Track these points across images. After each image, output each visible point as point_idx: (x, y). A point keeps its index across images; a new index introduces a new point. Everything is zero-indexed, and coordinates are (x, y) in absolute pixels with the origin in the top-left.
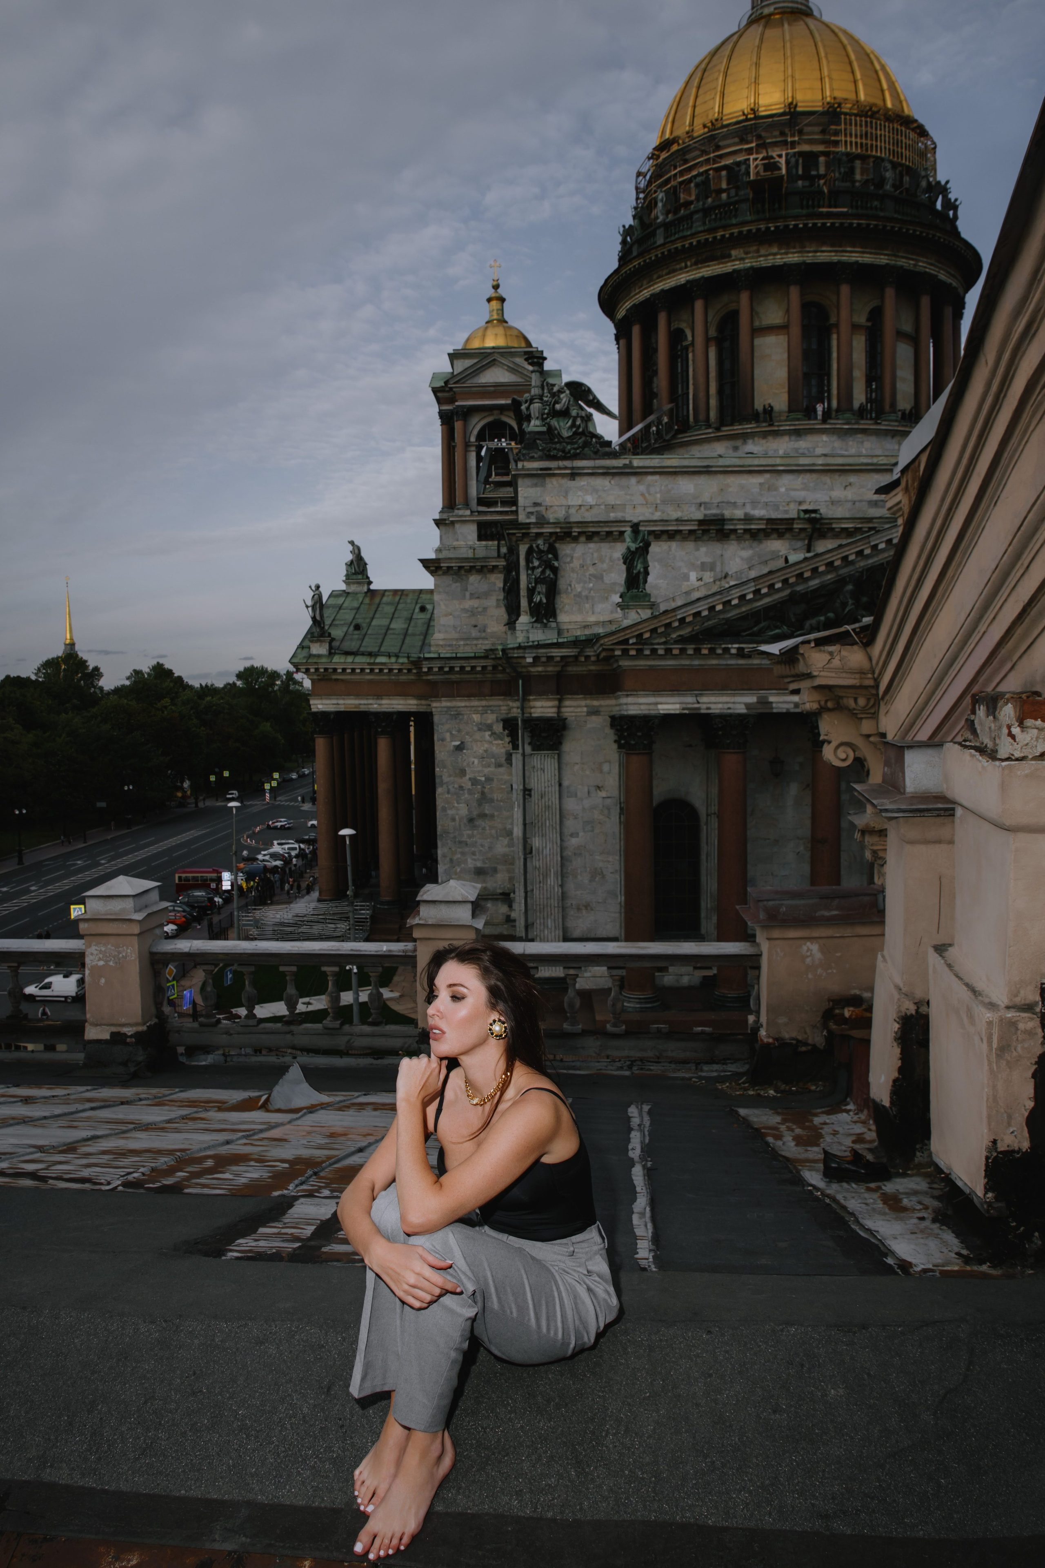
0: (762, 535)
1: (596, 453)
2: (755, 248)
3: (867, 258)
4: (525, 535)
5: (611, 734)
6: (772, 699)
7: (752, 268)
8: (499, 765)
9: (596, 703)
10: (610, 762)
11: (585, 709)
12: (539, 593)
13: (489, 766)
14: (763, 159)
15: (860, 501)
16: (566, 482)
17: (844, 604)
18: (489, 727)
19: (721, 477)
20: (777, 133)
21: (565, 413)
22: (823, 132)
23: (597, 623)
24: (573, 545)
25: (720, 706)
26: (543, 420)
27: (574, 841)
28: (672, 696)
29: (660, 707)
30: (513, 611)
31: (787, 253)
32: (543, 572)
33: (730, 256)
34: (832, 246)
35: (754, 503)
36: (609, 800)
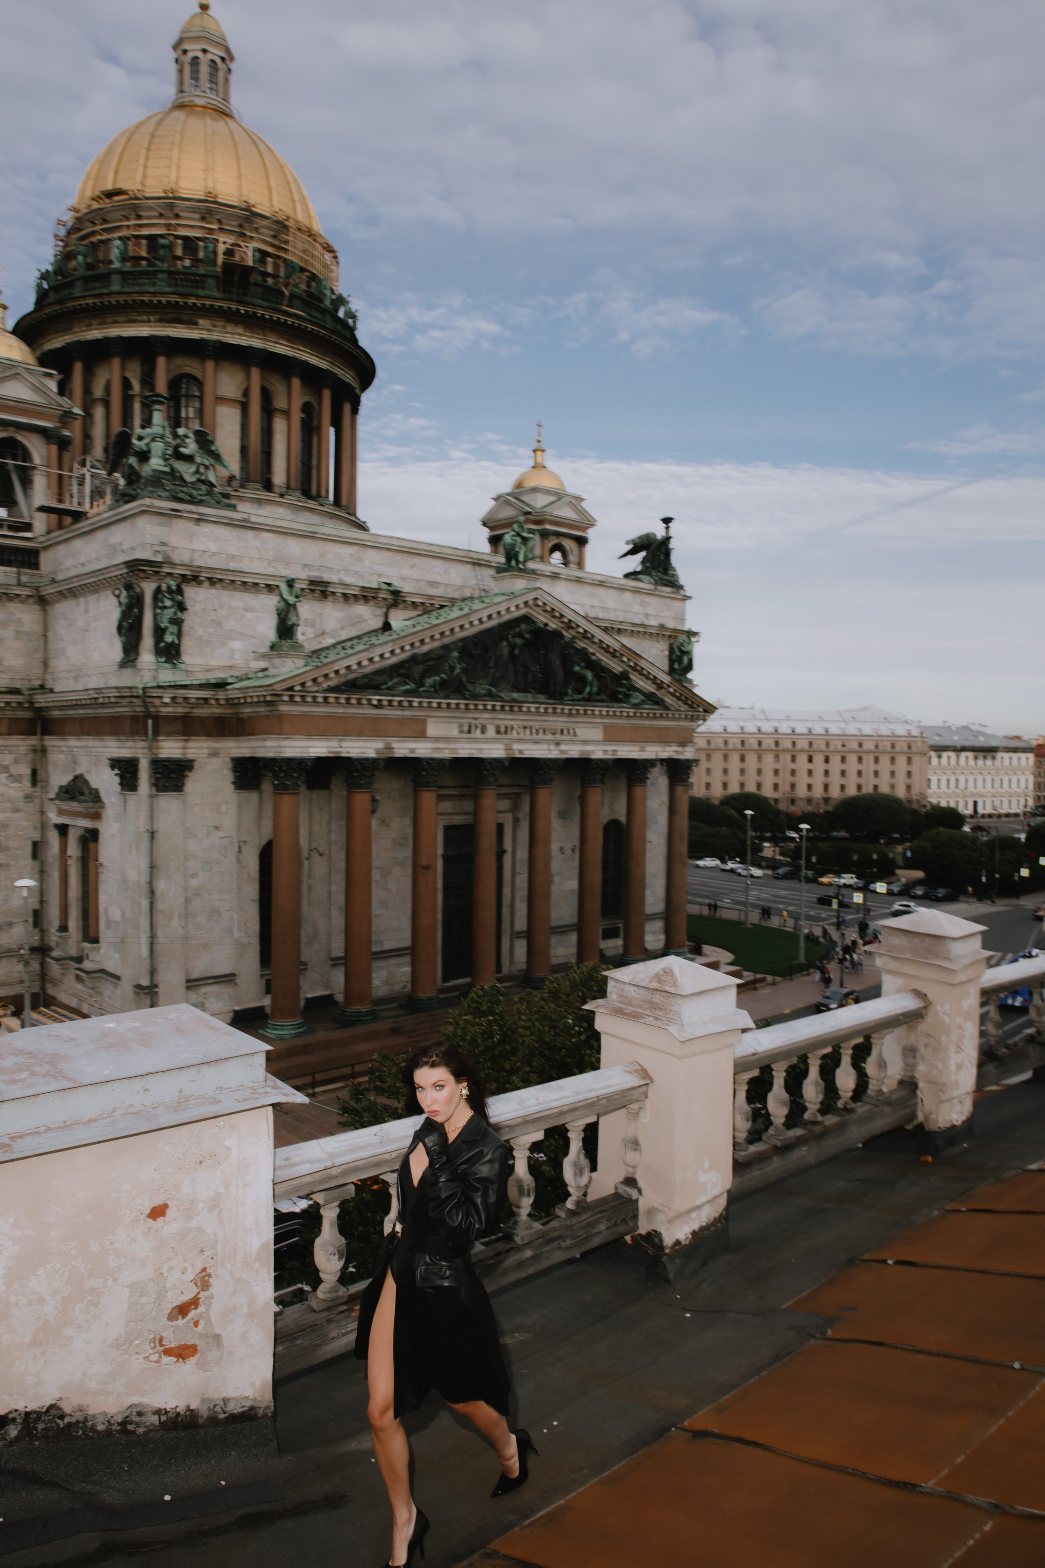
0: (352, 599)
1: (218, 502)
2: (222, 323)
3: (314, 360)
4: (157, 573)
5: (227, 776)
6: (395, 745)
7: (219, 342)
8: (17, 810)
9: (216, 745)
10: (226, 802)
11: (206, 751)
12: (172, 633)
13: (5, 812)
14: (232, 245)
15: (422, 580)
16: (191, 526)
17: (452, 668)
18: (6, 769)
19: (321, 543)
20: (235, 223)
21: (189, 459)
22: (274, 237)
23: (219, 668)
24: (196, 589)
25: (356, 750)
26: (166, 460)
27: (194, 882)
28: (320, 740)
29: (311, 750)
30: (131, 650)
31: (250, 337)
32: (175, 613)
33: (196, 324)
34: (289, 341)
35: (346, 570)
36: (226, 841)
